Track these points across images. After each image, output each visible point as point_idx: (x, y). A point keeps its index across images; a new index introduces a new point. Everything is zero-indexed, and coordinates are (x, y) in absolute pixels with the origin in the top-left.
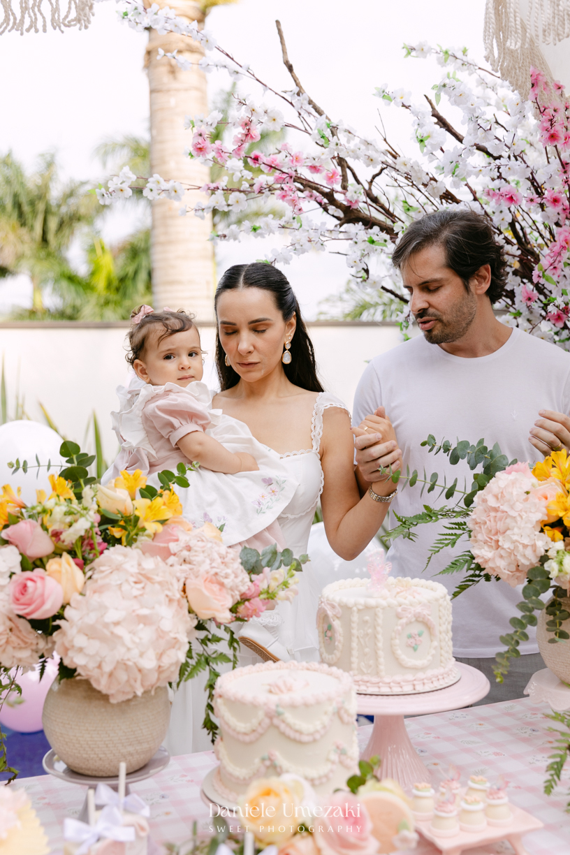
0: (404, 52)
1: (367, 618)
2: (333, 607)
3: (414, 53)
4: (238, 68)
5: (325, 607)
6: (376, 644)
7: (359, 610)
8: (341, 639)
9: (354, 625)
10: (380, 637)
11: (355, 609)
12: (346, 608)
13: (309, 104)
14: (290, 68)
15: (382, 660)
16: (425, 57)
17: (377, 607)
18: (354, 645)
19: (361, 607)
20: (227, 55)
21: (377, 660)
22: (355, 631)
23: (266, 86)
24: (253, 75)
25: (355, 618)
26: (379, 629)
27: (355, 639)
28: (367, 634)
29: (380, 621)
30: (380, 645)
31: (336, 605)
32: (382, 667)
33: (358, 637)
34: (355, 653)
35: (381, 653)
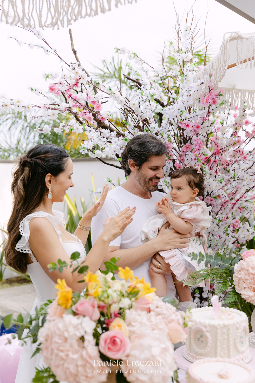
0: (115, 50)
1: (224, 331)
2: (205, 327)
3: (119, 52)
4: (49, 49)
5: (200, 327)
6: (228, 343)
7: (221, 328)
8: (210, 342)
9: (219, 335)
10: (230, 339)
11: (219, 327)
12: (213, 327)
13: (83, 71)
14: (75, 53)
15: (231, 350)
16: (124, 54)
17: (229, 325)
18: (219, 344)
19: (222, 326)
20: (46, 42)
21: (229, 350)
22: (219, 338)
23: (62, 59)
24: (57, 54)
25: (219, 331)
26: (230, 336)
27: (219, 342)
28: (225, 339)
29: (231, 332)
30: (231, 343)
31: (207, 326)
32: (232, 354)
33: (220, 341)
34: (219, 348)
35: (231, 347)
